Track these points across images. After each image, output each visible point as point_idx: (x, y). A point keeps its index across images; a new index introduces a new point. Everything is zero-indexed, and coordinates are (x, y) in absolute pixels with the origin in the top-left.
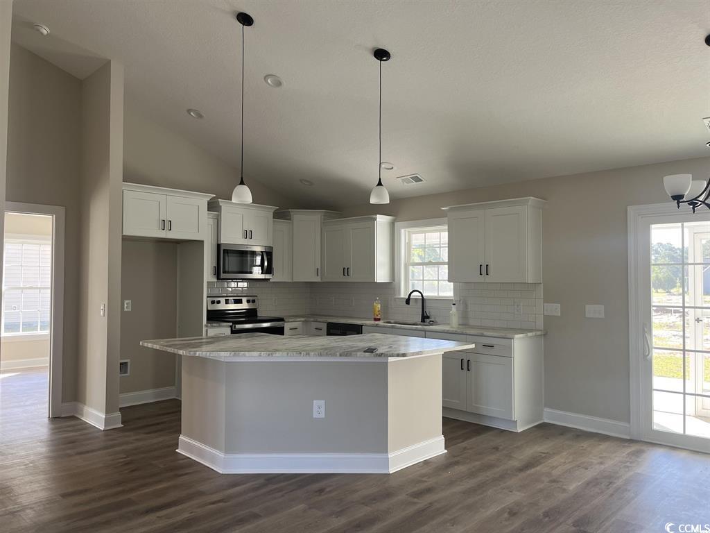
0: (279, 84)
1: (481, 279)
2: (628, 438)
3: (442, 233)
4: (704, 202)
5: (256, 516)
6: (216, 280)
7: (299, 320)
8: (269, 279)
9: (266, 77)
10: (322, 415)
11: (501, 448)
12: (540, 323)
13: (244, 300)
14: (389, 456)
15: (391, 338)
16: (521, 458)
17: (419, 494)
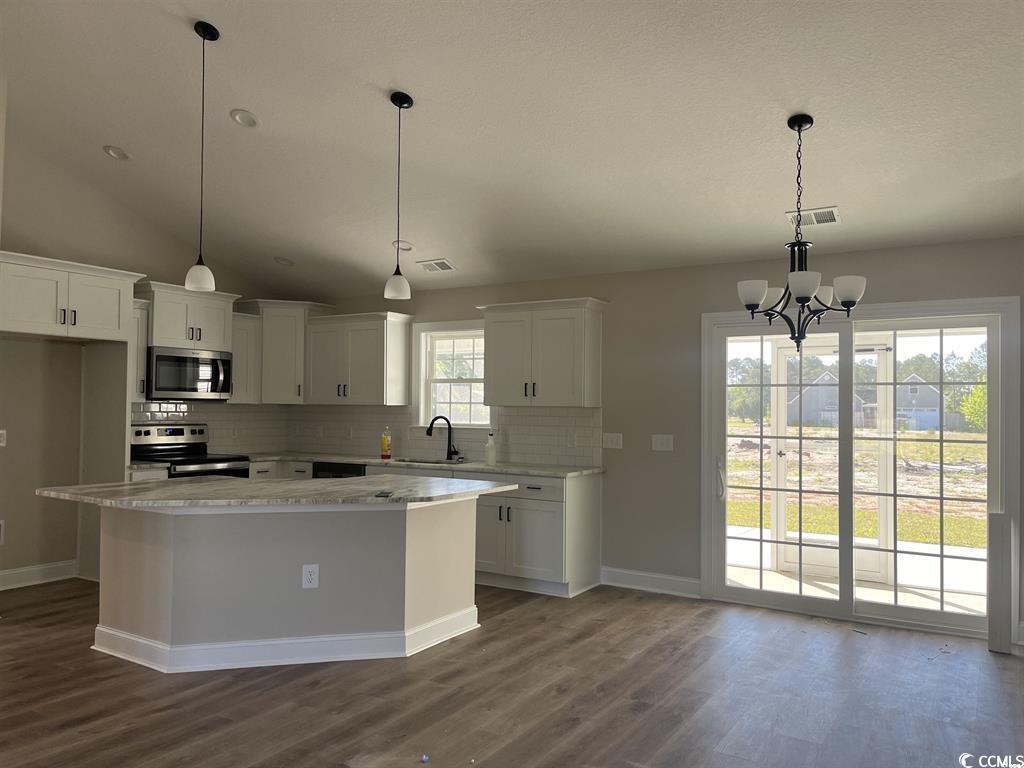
0: (252, 123)
1: (526, 402)
2: (699, 597)
3: (476, 340)
4: (780, 313)
5: (226, 722)
6: (144, 401)
7: (271, 458)
8: (225, 400)
9: (233, 113)
10: (315, 584)
11: (548, 617)
12: (598, 459)
13: (187, 430)
14: (406, 635)
15: (408, 480)
16: (573, 627)
17: (445, 679)
